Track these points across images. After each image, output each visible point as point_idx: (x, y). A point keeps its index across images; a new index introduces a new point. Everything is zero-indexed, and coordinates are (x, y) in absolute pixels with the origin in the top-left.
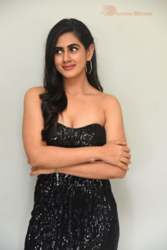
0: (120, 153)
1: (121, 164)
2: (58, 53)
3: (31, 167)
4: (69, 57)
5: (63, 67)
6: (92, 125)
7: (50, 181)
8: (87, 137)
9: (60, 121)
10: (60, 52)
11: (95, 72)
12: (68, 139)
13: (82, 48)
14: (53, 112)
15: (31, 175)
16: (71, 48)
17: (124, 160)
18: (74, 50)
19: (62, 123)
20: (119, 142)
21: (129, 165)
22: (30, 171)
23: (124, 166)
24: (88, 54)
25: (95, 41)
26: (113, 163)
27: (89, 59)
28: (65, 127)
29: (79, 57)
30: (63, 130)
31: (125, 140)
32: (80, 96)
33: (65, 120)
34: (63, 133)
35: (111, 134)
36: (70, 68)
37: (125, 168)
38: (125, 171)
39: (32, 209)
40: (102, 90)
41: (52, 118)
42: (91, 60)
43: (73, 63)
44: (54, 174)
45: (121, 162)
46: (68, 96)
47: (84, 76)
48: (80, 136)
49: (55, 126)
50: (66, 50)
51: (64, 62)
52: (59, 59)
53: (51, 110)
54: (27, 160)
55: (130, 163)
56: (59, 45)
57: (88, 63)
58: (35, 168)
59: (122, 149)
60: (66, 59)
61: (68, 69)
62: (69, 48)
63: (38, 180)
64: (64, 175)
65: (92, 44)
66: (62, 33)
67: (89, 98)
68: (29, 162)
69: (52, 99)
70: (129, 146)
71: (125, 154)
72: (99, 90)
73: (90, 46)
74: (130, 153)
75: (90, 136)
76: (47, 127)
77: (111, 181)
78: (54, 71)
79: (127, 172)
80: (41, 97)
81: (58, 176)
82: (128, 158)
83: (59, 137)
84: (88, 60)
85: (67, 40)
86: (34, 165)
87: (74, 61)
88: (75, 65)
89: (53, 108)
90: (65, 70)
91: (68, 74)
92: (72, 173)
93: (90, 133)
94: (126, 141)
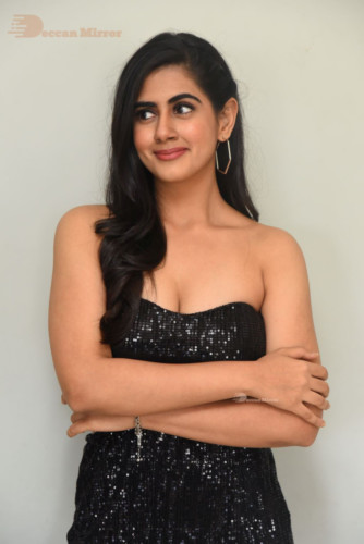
0: (302, 380)
1: (303, 410)
2: (144, 117)
3: (72, 413)
4: (171, 129)
5: (156, 153)
6: (231, 305)
7: (119, 450)
8: (216, 337)
9: (148, 294)
10: (149, 115)
11: (238, 169)
12: (168, 342)
13: (205, 106)
14: (130, 269)
15: (71, 434)
16: (177, 104)
17: (312, 398)
18: (185, 109)
19: (152, 300)
20: (300, 352)
21: (324, 412)
22: (69, 423)
23: (311, 415)
24: (222, 124)
25: (241, 90)
26: (285, 407)
27: (225, 135)
28: (161, 310)
29: (196, 129)
30: (156, 318)
31: (315, 348)
32: (200, 230)
33: (160, 291)
34: (155, 326)
35: (280, 329)
36: (173, 156)
37: (314, 419)
38: (315, 427)
39: (69, 523)
40: (255, 216)
41: (126, 286)
42: (229, 139)
43: (179, 144)
44: (131, 433)
45: (304, 403)
46: (169, 230)
47: (209, 179)
48: (199, 335)
49: (136, 306)
50: (164, 109)
51: (158, 141)
52: (145, 134)
53: (125, 264)
54: (60, 393)
55: (327, 406)
56: (148, 96)
57: (221, 148)
58: (82, 417)
59: (309, 371)
60: (163, 132)
61: (167, 157)
62: (172, 105)
63: (86, 447)
64: (156, 434)
65: (233, 99)
66: (155, 67)
67: (223, 235)
68: (66, 398)
69: (128, 234)
70: (324, 362)
71: (315, 383)
72: (248, 216)
73: (229, 104)
74: (327, 381)
75: (226, 335)
76: (115, 309)
77: (277, 453)
78: (134, 162)
79: (321, 429)
80: (99, 228)
81: (139, 436)
82: (323, 394)
83: (144, 334)
84: (222, 140)
85: (166, 84)
86: (80, 407)
87: (185, 140)
88: (185, 150)
89: (130, 259)
90: (160, 159)
91: (170, 171)
92: (176, 431)
93: (225, 327)
94: (317, 350)
